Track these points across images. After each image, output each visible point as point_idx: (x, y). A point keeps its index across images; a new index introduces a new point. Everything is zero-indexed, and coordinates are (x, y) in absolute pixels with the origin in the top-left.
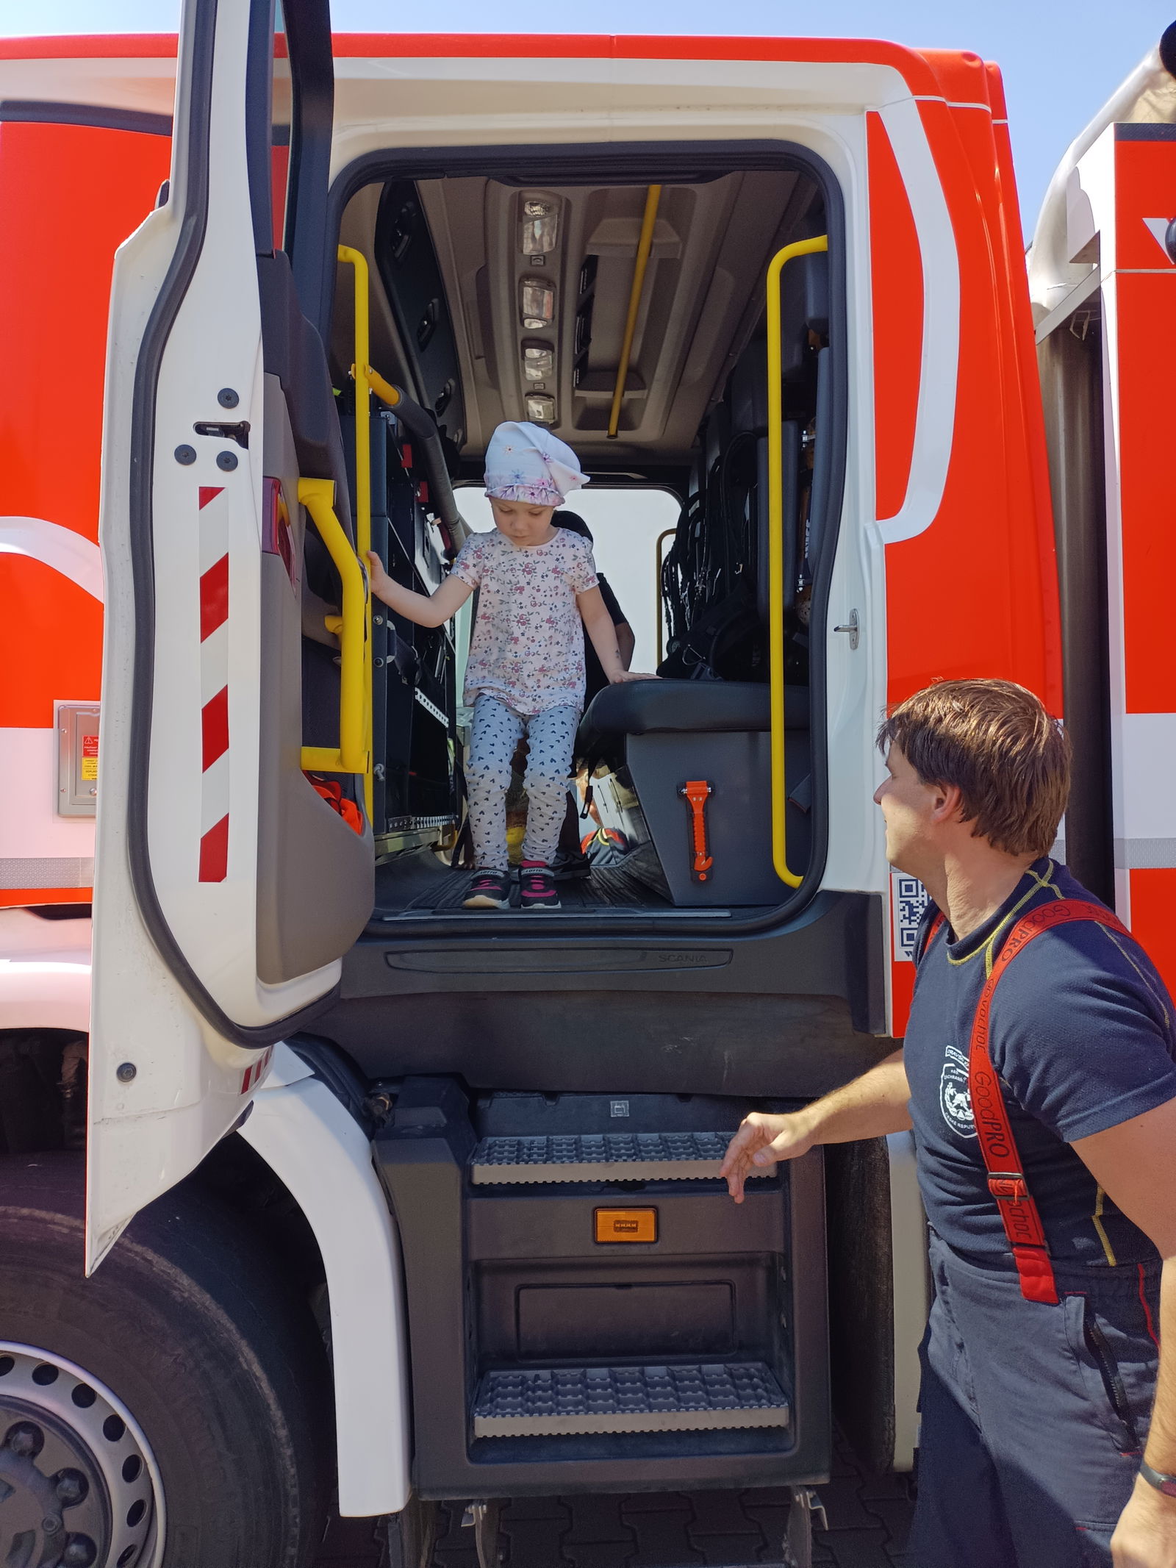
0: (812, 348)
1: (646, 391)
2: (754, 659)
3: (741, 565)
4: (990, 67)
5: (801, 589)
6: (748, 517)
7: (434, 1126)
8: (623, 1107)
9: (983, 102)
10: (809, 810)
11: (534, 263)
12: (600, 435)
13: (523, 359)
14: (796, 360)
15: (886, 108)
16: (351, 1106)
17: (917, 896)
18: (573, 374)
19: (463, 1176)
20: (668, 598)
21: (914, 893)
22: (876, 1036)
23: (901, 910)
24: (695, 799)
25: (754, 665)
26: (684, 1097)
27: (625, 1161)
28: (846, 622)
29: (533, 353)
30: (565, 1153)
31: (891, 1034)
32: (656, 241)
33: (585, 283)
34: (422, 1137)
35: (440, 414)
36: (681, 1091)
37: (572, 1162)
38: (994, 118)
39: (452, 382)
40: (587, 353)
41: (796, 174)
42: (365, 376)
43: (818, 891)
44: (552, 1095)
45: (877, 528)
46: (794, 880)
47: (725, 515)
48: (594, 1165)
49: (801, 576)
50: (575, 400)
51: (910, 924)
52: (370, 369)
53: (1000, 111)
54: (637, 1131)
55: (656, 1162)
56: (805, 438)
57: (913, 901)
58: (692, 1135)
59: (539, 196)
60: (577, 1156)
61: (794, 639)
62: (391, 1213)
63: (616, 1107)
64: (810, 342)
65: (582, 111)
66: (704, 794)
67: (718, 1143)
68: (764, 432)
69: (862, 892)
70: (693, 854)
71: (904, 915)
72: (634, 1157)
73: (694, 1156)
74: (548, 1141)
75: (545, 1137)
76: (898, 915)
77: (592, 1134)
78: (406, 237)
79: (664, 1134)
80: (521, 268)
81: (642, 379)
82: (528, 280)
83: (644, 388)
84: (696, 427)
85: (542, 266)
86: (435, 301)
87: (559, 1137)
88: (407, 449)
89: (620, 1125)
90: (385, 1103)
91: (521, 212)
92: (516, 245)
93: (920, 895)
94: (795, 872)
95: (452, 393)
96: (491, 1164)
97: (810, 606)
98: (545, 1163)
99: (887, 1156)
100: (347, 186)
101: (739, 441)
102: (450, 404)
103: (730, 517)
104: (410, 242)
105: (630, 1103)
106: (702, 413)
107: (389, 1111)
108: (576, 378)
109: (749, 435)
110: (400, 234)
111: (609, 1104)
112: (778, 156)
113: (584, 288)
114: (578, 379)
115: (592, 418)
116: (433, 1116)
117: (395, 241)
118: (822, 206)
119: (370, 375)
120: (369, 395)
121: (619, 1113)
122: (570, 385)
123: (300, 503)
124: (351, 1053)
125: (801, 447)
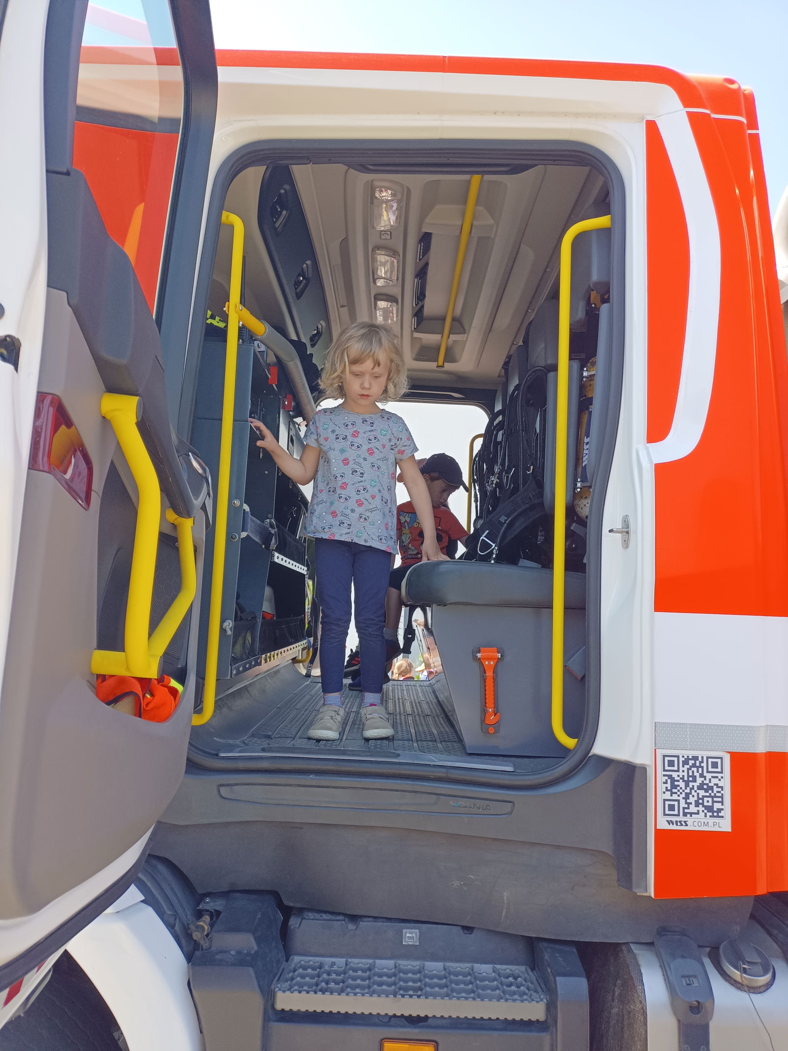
0: (593, 306)
1: (466, 335)
2: (539, 538)
3: (532, 467)
4: (745, 91)
5: (579, 490)
6: (538, 431)
7: (246, 952)
8: (414, 935)
9: (741, 115)
10: (584, 677)
11: (382, 237)
12: (432, 365)
13: (375, 308)
14: (581, 314)
15: (661, 117)
16: (177, 928)
17: (678, 771)
18: (412, 320)
19: (266, 1001)
20: (476, 484)
21: (676, 768)
22: (638, 894)
23: (664, 783)
24: (487, 663)
25: (538, 543)
26: (468, 929)
27: (411, 996)
28: (619, 525)
29: (382, 304)
30: (359, 982)
31: (653, 896)
32: (475, 223)
33: (421, 254)
34: (233, 965)
35: (313, 346)
36: (465, 924)
37: (363, 995)
38: (749, 129)
39: (323, 323)
40: (423, 306)
41: (587, 169)
42: (236, 312)
43: (590, 754)
44: (354, 918)
45: (647, 449)
46: (570, 742)
47: (521, 429)
48: (383, 998)
49: (579, 480)
50: (413, 340)
51: (671, 796)
52: (241, 307)
53: (753, 122)
54: (424, 958)
55: (438, 1001)
56: (585, 374)
57: (675, 775)
58: (473, 967)
59: (387, 184)
60: (369, 987)
61: (571, 528)
62: (201, 1032)
63: (408, 935)
64: (591, 301)
65: (419, 113)
66: (495, 659)
67: (494, 980)
68: (554, 368)
69: (629, 762)
70: (484, 710)
71: (667, 788)
72: (419, 993)
73: (472, 995)
74: (346, 965)
75: (345, 959)
76: (661, 787)
77: (386, 959)
78: (284, 212)
79: (448, 964)
80: (373, 240)
81: (463, 327)
82: (378, 249)
83: (464, 333)
84: (502, 363)
85: (388, 239)
86: (309, 262)
87: (356, 961)
88: (275, 370)
89: (410, 953)
90: (204, 928)
91: (373, 196)
92: (369, 222)
93: (681, 771)
94: (571, 734)
95: (324, 330)
96: (292, 992)
97: (588, 503)
98: (339, 994)
99: (645, 1010)
100: (232, 166)
101: (534, 374)
102: (321, 338)
103: (524, 429)
104: (287, 215)
105: (420, 932)
106: (507, 353)
107: (207, 935)
108: (414, 324)
109: (542, 370)
110: (279, 210)
111: (402, 932)
112: (573, 153)
113: (421, 258)
114: (416, 325)
115: (426, 353)
116: (245, 942)
117: (275, 214)
118: (607, 194)
119: (241, 310)
120: (239, 327)
121: (410, 941)
122: (410, 329)
123: (104, 417)
124: (185, 871)
125: (582, 380)
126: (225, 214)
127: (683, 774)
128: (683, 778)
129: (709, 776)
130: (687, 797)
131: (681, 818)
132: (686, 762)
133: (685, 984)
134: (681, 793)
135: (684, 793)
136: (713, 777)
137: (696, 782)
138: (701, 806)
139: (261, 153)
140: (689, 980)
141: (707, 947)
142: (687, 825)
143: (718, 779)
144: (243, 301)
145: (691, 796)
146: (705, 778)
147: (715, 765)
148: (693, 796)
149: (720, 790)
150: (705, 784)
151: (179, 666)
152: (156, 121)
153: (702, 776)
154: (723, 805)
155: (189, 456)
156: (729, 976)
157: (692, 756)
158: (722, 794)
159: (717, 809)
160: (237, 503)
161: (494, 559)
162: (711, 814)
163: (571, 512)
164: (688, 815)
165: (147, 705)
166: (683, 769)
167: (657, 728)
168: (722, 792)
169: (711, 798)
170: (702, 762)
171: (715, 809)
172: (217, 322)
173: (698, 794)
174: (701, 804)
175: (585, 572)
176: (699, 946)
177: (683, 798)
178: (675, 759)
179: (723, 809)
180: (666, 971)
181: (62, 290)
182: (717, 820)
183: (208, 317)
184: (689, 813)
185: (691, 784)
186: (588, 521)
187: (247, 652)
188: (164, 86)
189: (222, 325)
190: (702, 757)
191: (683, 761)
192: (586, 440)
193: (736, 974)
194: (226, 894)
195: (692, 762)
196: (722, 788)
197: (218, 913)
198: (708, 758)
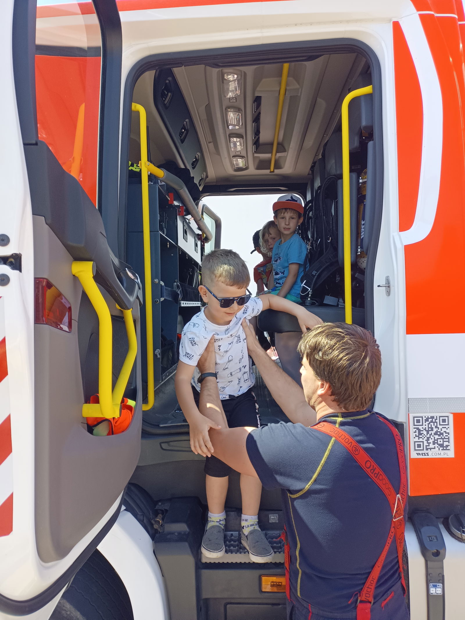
0: (364, 138)
1: (286, 153)
2: (337, 278)
3: (330, 238)
5: (359, 253)
6: (333, 214)
7: (183, 533)
8: (275, 517)
9: (453, 13)
11: (231, 101)
12: (267, 172)
13: (230, 142)
14: (356, 144)
15: (403, 19)
16: (145, 521)
17: (422, 425)
18: (253, 147)
19: (197, 559)
23: (414, 432)
25: (337, 281)
28: (383, 282)
29: (234, 139)
31: (410, 495)
32: (288, 88)
33: (256, 109)
34: (176, 541)
35: (194, 168)
38: (459, 21)
39: (199, 153)
40: (259, 138)
41: (356, 54)
42: (146, 167)
45: (400, 236)
47: (322, 215)
49: (359, 247)
50: (254, 158)
51: (419, 439)
52: (148, 163)
56: (361, 181)
57: (420, 427)
59: (231, 71)
61: (356, 276)
62: (163, 576)
63: (272, 517)
65: (247, 29)
68: (341, 177)
71: (416, 435)
72: (280, 551)
76: (412, 435)
78: (170, 94)
80: (225, 104)
81: (284, 148)
82: (229, 108)
83: (285, 151)
84: (310, 167)
85: (235, 102)
86: (187, 120)
88: (171, 195)
89: (274, 527)
90: (159, 521)
91: (223, 79)
92: (222, 93)
93: (424, 425)
95: (200, 158)
97: (365, 260)
98: (236, 553)
99: (407, 555)
100: (135, 73)
101: (329, 180)
102: (198, 163)
103: (325, 215)
104: (171, 96)
105: (278, 515)
106: (312, 161)
107: (161, 525)
108: (254, 149)
109: (333, 177)
110: (166, 93)
111: (269, 516)
112: (346, 46)
113: (256, 111)
114: (255, 149)
115: (263, 165)
116: (182, 527)
117: (164, 96)
118: (369, 67)
119: (149, 165)
120: (148, 175)
121: (274, 521)
122: (252, 152)
123: (74, 275)
124: (146, 489)
125: (359, 185)
126: (133, 104)
127: (425, 427)
128: (425, 429)
129: (440, 427)
130: (428, 439)
131: (425, 451)
132: (427, 420)
133: (429, 541)
134: (424, 438)
135: (426, 437)
136: (443, 428)
137: (433, 431)
138: (436, 444)
139: (152, 63)
140: (431, 538)
141: (442, 518)
142: (428, 455)
143: (446, 429)
144: (149, 160)
145: (430, 439)
146: (438, 428)
147: (444, 421)
148: (432, 439)
149: (447, 434)
150: (439, 432)
151: (132, 388)
152: (86, 49)
153: (436, 427)
154: (449, 443)
155: (126, 270)
156: (455, 535)
157: (431, 417)
158: (449, 437)
159: (446, 445)
160: (156, 281)
161: (310, 298)
162: (442, 448)
163: (355, 266)
164: (429, 450)
165: (116, 423)
166: (425, 424)
167: (409, 402)
168: (448, 436)
169: (442, 440)
170: (437, 419)
171: (445, 446)
172: (134, 169)
173: (434, 437)
174: (436, 443)
175: (364, 308)
176: (437, 518)
177: (426, 440)
178: (421, 419)
179: (449, 445)
180: (418, 534)
181: (42, 216)
182: (446, 451)
183: (130, 165)
184: (429, 448)
185: (430, 432)
186: (366, 271)
187: (170, 363)
188: (88, 28)
189: (138, 170)
190: (437, 417)
191: (425, 419)
192: (363, 223)
193: (458, 533)
194: (170, 500)
195: (431, 419)
196: (448, 433)
197: (166, 511)
198: (440, 417)
